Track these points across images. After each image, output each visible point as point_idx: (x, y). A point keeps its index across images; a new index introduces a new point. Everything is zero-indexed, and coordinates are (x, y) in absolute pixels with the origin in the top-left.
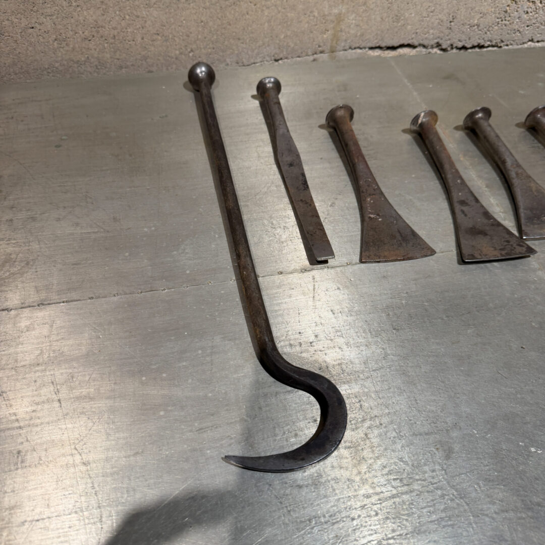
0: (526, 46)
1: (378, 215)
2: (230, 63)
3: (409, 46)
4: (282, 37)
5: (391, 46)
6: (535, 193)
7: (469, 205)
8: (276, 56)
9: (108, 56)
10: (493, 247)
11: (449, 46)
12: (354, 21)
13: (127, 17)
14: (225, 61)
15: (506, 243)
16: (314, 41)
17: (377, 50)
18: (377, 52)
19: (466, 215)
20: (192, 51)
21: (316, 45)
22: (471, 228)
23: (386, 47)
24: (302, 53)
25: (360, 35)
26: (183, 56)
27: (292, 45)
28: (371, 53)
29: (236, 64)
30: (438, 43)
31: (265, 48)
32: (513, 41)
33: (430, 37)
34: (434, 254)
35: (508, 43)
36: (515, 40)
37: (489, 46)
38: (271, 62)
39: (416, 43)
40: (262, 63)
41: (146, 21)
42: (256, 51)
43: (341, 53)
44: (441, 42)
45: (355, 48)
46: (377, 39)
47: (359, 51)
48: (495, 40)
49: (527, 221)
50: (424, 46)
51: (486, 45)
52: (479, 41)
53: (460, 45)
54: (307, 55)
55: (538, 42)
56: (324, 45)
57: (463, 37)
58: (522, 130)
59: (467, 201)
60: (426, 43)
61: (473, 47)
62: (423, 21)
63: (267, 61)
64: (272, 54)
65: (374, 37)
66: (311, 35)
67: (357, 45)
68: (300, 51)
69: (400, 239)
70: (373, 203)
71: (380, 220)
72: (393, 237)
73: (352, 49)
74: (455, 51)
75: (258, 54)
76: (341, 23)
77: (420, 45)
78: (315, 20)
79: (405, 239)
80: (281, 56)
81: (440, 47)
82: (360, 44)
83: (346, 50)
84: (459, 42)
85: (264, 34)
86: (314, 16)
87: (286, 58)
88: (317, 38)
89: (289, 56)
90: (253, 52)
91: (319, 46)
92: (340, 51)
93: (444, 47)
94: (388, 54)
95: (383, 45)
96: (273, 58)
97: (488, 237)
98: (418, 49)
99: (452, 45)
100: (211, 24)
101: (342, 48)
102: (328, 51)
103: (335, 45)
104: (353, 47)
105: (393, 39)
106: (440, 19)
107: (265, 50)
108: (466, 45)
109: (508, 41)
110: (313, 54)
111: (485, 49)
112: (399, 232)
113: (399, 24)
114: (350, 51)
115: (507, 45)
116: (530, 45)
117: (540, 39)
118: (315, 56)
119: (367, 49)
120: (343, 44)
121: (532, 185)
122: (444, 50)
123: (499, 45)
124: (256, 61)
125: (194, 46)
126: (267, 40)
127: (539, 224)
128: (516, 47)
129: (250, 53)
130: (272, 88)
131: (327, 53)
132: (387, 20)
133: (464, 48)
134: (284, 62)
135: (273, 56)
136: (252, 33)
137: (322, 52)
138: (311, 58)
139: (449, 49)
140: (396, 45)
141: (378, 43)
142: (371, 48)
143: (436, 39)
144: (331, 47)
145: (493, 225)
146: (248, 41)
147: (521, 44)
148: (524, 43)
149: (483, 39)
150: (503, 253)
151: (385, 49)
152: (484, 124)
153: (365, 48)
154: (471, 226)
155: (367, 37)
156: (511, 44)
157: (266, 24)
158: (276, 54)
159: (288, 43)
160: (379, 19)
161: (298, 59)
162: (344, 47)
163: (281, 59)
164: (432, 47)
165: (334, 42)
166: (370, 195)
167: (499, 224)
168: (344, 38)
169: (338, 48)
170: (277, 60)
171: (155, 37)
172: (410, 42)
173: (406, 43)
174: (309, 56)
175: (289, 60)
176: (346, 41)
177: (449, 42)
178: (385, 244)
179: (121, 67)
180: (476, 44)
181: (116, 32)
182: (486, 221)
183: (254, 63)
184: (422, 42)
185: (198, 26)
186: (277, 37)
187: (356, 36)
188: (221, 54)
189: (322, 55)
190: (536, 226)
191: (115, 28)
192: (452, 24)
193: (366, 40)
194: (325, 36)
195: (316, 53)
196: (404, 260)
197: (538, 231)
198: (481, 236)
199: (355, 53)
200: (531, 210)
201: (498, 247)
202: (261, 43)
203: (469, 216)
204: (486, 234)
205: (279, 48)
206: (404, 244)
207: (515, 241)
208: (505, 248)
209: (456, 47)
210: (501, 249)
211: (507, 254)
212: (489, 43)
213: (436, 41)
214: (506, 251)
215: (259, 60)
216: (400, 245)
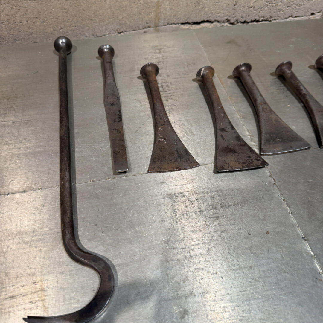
0: (288, 20)
1: (165, 139)
2: (88, 35)
3: (208, 21)
4: (121, 18)
5: (195, 22)
7: (227, 132)
8: (119, 30)
9: (6, 33)
10: (238, 161)
11: (235, 21)
12: (168, 6)
13: (14, 7)
14: (85, 34)
15: (248, 158)
16: (143, 20)
17: (187, 25)
18: (187, 26)
19: (223, 139)
20: (61, 28)
21: (145, 22)
23: (192, 22)
24: (136, 28)
25: (174, 15)
26: (56, 32)
27: (129, 23)
28: (183, 27)
29: (93, 36)
30: (227, 19)
31: (110, 25)
32: (279, 17)
33: (222, 16)
34: (198, 166)
36: (280, 16)
37: (262, 21)
38: (116, 34)
39: (213, 20)
40: (110, 35)
41: (27, 10)
42: (104, 27)
43: (163, 27)
44: (229, 18)
45: (171, 24)
46: (185, 18)
47: (174, 26)
48: (266, 16)
49: (265, 142)
50: (218, 22)
51: (261, 20)
52: (256, 18)
53: (243, 20)
54: (139, 29)
55: (296, 17)
56: (150, 22)
57: (244, 15)
58: (274, 77)
59: (226, 129)
60: (219, 19)
61: (252, 21)
62: (215, 5)
63: (113, 33)
64: (116, 29)
65: (183, 16)
66: (141, 16)
67: (173, 22)
68: (134, 27)
69: (177, 156)
70: (163, 130)
71: (165, 142)
72: (172, 154)
73: (170, 25)
74: (239, 24)
75: (106, 29)
76: (160, 7)
77: (215, 21)
78: (142, 6)
79: (180, 156)
80: (122, 30)
81: (229, 22)
82: (175, 21)
83: (165, 25)
84: (242, 19)
85: (108, 16)
86: (141, 3)
87: (126, 31)
88: (145, 17)
89: (128, 30)
90: (103, 28)
91: (147, 23)
92: (162, 26)
93: (232, 22)
94: (195, 27)
95: (190, 21)
96: (117, 32)
97: (236, 154)
98: (214, 24)
99: (237, 20)
100: (71, 10)
101: (162, 24)
102: (153, 26)
103: (158, 22)
104: (170, 23)
105: (196, 17)
106: (227, 4)
107: (111, 26)
108: (247, 20)
109: (275, 17)
110: (144, 29)
111: (260, 23)
112: (177, 150)
113: (200, 7)
114: (168, 26)
115: (275, 20)
116: (291, 19)
117: (297, 15)
118: (145, 29)
119: (180, 24)
120: (163, 22)
121: (273, 116)
122: (233, 24)
123: (270, 20)
124: (105, 34)
125: (62, 25)
126: (111, 20)
127: (274, 144)
128: (281, 21)
129: (101, 29)
130: (107, 52)
131: (153, 27)
132: (191, 5)
133: (245, 22)
134: (124, 34)
135: (117, 30)
136: (100, 16)
137: (149, 27)
138: (143, 31)
139: (236, 23)
140: (199, 21)
141: (186, 20)
142: (183, 24)
143: (226, 17)
144: (155, 23)
145: (241, 145)
146: (98, 21)
147: (284, 19)
148: (286, 18)
149: (258, 16)
150: (244, 165)
151: (192, 24)
152: (245, 74)
153: (178, 24)
154: (226, 146)
155: (179, 17)
156: (278, 19)
157: (109, 10)
158: (119, 29)
159: (125, 21)
160: (185, 4)
161: (134, 32)
162: (164, 23)
163: (122, 32)
164: (224, 22)
165: (157, 20)
166: (161, 125)
167: (246, 145)
168: (163, 17)
169: (160, 24)
170: (120, 33)
171: (35, 20)
172: (208, 19)
173: (206, 20)
174: (141, 29)
175: (128, 33)
176: (164, 19)
177: (235, 18)
178: (166, 159)
179: (16, 40)
180: (253, 19)
181: (8, 17)
182: (236, 142)
183: (104, 35)
184: (216, 19)
185: (63, 12)
186: (117, 18)
187: (171, 16)
188: (81, 29)
189: (150, 29)
190: (271, 146)
191: (7, 15)
192: (236, 6)
193: (178, 18)
194: (150, 16)
195: (145, 28)
196: (177, 170)
197: (272, 149)
198: (231, 153)
199: (172, 27)
200: (270, 134)
201: (241, 161)
202: (107, 22)
203: (226, 139)
204: (235, 152)
205: (120, 25)
206: (179, 160)
207: (254, 157)
208: (246, 162)
209: (240, 22)
210: (243, 163)
211: (247, 166)
212: (262, 19)
213: (226, 18)
214: (247, 164)
215: (108, 33)
216: (176, 160)
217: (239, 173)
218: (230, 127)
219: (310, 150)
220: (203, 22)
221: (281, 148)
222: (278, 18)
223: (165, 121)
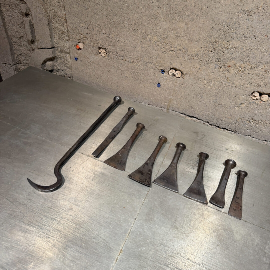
1: (121, 154)
3: (195, 118)
5: (189, 115)
6: (171, 174)
7: (148, 166)
9: (101, 84)
12: (176, 103)
13: (108, 76)
14: (133, 99)
15: (145, 179)
18: (184, 115)
20: (124, 92)
21: (162, 105)
22: (141, 171)
25: (178, 108)
26: (121, 93)
27: (154, 102)
28: (182, 115)
33: (205, 118)
34: (124, 171)
35: (239, 133)
37: (230, 131)
39: (199, 118)
41: (113, 80)
42: (143, 100)
44: (209, 121)
45: (175, 111)
48: (233, 129)
49: (159, 178)
50: (202, 120)
52: (226, 127)
53: (217, 125)
57: (218, 123)
59: (148, 164)
61: (223, 128)
62: (201, 112)
63: (146, 104)
64: (148, 102)
65: (183, 110)
66: (161, 102)
68: (157, 105)
69: (119, 163)
70: (123, 151)
72: (118, 161)
74: (215, 127)
76: (171, 102)
78: (163, 98)
79: (120, 163)
80: (150, 104)
82: (178, 110)
83: (172, 110)
85: (146, 96)
86: (162, 96)
88: (163, 103)
89: (153, 105)
91: (164, 106)
93: (210, 124)
94: (188, 118)
95: (186, 114)
96: (148, 104)
97: (142, 175)
98: (200, 120)
100: (130, 87)
106: (208, 114)
107: (146, 100)
108: (220, 126)
112: (121, 161)
113: (192, 110)
114: (174, 111)
116: (249, 138)
117: (254, 137)
118: (162, 108)
121: (174, 171)
123: (235, 132)
125: (125, 91)
126: (147, 98)
127: (162, 181)
129: (141, 99)
132: (188, 106)
133: (218, 127)
134: (151, 106)
136: (142, 94)
137: (164, 108)
138: (160, 108)
139: (213, 125)
140: (191, 116)
142: (182, 113)
144: (167, 108)
145: (148, 174)
146: (141, 95)
148: (246, 136)
150: (140, 181)
153: (179, 112)
154: (142, 170)
157: (147, 93)
160: (185, 105)
161: (156, 107)
164: (205, 122)
165: (169, 106)
166: (124, 148)
167: (150, 175)
168: (172, 106)
169: (170, 109)
171: (114, 84)
173: (195, 117)
176: (172, 108)
177: (212, 123)
178: (114, 161)
179: (104, 89)
181: (105, 79)
182: (147, 172)
184: (201, 119)
185: (127, 86)
186: (150, 98)
187: (176, 108)
188: (132, 96)
190: (160, 181)
191: (104, 78)
192: (214, 117)
193: (180, 110)
194: (165, 104)
196: (114, 168)
197: (159, 182)
198: (141, 174)
199: (176, 113)
200: (164, 177)
201: (141, 179)
202: (144, 98)
203: (145, 168)
204: (143, 174)
205: (150, 101)
206: (119, 164)
207: (148, 180)
208: (143, 180)
209: (215, 125)
210: (141, 180)
211: (141, 182)
212: (230, 129)
213: (207, 120)
214: (142, 181)
215: (143, 102)
216: (117, 164)
217: (137, 183)
218: (151, 164)
219: (178, 194)
220: (193, 117)
221: (163, 184)
222: (241, 133)
223: (127, 148)
